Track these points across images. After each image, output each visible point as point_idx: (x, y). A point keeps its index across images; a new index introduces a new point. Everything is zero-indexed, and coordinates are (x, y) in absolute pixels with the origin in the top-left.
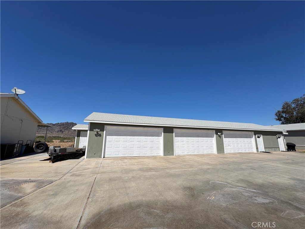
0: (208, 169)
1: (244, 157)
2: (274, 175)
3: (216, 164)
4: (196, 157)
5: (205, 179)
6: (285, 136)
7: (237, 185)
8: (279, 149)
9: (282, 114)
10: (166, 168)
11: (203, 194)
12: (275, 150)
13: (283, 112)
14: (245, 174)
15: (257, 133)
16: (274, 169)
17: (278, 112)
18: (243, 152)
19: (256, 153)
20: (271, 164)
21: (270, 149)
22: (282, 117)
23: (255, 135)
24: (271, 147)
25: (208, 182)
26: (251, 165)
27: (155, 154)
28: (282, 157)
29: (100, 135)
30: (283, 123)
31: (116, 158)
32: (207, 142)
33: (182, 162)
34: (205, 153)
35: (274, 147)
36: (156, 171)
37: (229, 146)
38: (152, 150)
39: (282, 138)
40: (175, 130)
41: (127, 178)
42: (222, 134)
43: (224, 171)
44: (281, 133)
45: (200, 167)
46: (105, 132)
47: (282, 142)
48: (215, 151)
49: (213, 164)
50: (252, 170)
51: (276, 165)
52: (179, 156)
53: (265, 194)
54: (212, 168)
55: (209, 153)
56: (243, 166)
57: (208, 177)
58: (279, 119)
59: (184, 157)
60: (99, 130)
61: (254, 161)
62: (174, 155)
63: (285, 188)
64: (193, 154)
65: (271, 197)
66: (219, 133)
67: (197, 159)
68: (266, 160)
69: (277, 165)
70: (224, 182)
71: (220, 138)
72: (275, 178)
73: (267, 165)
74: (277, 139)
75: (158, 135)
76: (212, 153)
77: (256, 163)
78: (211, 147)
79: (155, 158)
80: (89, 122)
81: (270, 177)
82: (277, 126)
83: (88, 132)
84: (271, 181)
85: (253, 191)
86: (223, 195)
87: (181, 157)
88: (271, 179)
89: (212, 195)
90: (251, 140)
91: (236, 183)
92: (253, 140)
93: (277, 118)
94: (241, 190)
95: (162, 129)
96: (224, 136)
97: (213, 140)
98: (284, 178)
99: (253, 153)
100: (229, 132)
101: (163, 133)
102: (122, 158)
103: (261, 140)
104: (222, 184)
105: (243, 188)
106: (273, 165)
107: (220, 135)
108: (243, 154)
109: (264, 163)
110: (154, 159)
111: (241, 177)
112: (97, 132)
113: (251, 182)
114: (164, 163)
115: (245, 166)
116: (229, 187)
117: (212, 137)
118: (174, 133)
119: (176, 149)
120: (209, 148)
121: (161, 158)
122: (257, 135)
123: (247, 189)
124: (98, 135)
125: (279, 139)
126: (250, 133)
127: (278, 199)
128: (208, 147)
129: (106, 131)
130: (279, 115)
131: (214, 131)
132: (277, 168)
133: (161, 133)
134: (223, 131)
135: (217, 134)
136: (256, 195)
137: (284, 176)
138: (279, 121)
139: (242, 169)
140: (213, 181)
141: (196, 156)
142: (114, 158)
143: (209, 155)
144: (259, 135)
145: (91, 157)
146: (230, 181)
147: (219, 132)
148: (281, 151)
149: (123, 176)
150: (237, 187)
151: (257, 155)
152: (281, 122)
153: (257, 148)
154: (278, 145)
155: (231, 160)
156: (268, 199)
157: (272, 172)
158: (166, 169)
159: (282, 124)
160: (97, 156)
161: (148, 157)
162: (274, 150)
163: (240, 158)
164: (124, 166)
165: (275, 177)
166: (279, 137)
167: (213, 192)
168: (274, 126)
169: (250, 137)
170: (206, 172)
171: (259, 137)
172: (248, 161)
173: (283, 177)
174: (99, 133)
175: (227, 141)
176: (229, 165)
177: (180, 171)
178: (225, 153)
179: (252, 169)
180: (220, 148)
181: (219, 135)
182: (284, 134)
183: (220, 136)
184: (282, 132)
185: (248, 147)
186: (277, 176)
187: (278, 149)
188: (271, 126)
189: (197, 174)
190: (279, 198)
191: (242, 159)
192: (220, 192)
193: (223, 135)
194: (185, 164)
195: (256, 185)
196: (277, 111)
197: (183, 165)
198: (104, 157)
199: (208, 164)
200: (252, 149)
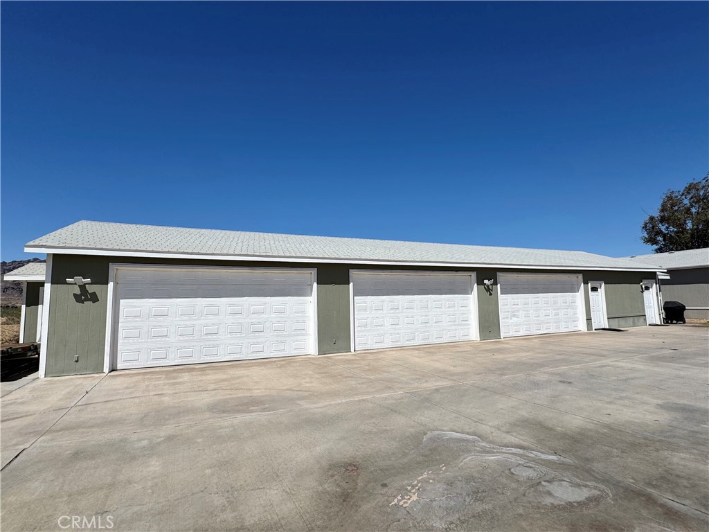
0: (437, 390)
1: (551, 347)
2: (621, 398)
3: (466, 373)
4: (416, 353)
5: (412, 427)
6: (663, 282)
7: (505, 441)
8: (645, 320)
9: (660, 225)
10: (306, 394)
11: (384, 485)
12: (634, 322)
13: (662, 220)
14: (539, 402)
15: (592, 277)
16: (623, 377)
17: (652, 218)
18: (553, 330)
19: (584, 334)
20: (617, 363)
21: (622, 322)
22: (659, 233)
23: (586, 283)
24: (625, 316)
25: (417, 439)
26: (563, 368)
27: (289, 351)
28: (650, 340)
29: (94, 298)
30: (660, 250)
31: (157, 369)
32: (452, 309)
33: (368, 370)
34: (446, 339)
35: (632, 315)
36: (264, 410)
37: (514, 316)
38: (279, 339)
39: (654, 288)
40: (353, 274)
41: (145, 443)
42: (495, 283)
43: (482, 394)
44: (651, 276)
45: (416, 385)
46: (111, 285)
47: (652, 301)
48: (474, 333)
49: (457, 374)
50: (562, 387)
51: (629, 365)
52: (367, 352)
53: (582, 471)
54: (451, 387)
55: (457, 339)
56: (540, 376)
57: (427, 417)
58: (651, 240)
59: (381, 356)
60: (88, 280)
61: (574, 358)
62: (352, 350)
63: (642, 441)
64: (412, 343)
65: (597, 480)
66: (486, 282)
67: (416, 359)
68: (605, 353)
69: (635, 366)
70: (468, 434)
71: (491, 294)
72: (621, 408)
73: (606, 366)
74: (642, 292)
75: (299, 291)
76: (466, 338)
77: (579, 364)
78: (463, 323)
79: (287, 361)
80: (48, 254)
81: (608, 406)
82: (646, 256)
83: (48, 287)
84: (607, 420)
85: (550, 461)
86: (450, 484)
87: (371, 357)
88: (608, 412)
89: (413, 487)
90: (575, 297)
91: (504, 435)
92: (580, 295)
93: (647, 236)
94: (513, 459)
95: (314, 272)
96: (501, 289)
97: (470, 302)
98: (646, 408)
99: (579, 334)
100: (515, 275)
101: (315, 285)
102: (176, 368)
103: (599, 298)
104: (461, 440)
105: (521, 451)
106: (621, 367)
107: (490, 287)
108: (549, 337)
109: (598, 363)
110: (281, 366)
111: (524, 413)
112: (82, 287)
113: (550, 426)
114: (308, 380)
115: (547, 373)
116: (479, 452)
117: (465, 291)
118: (351, 284)
119: (358, 331)
120: (458, 325)
121: (307, 361)
122: (589, 284)
123: (533, 454)
124: (84, 296)
125: (646, 292)
126: (573, 277)
127: (617, 484)
128: (453, 323)
129: (116, 284)
130: (653, 227)
131: (474, 275)
132: (631, 376)
133: (311, 285)
134: (499, 274)
135: (480, 282)
136: (553, 474)
137: (646, 398)
138: (653, 244)
139: (536, 385)
140: (437, 432)
141: (416, 349)
142: (144, 371)
143: (455, 346)
144: (596, 284)
145: (63, 372)
146: (489, 428)
147: (487, 276)
148: (650, 325)
149: (134, 437)
150: (504, 449)
151: (587, 338)
152: (655, 247)
153: (589, 320)
154: (644, 309)
155: (511, 358)
156: (586, 486)
157: (615, 390)
158: (302, 398)
159: (657, 252)
160: (86, 369)
161: (266, 362)
162: (631, 323)
163: (541, 351)
164: (166, 399)
165: (622, 405)
166: (647, 288)
167: (422, 474)
168: (638, 257)
169: (573, 289)
170: (425, 401)
171: (594, 289)
172: (558, 357)
173: (643, 403)
174: (91, 289)
175: (507, 303)
176: (502, 375)
177: (346, 403)
178: (502, 335)
179: (564, 382)
180: (489, 323)
181: (488, 286)
182: (660, 277)
183: (488, 290)
184: (655, 272)
185: (566, 316)
186: (626, 402)
187: (642, 318)
188: (629, 258)
189: (395, 412)
190: (621, 479)
191: (545, 353)
192: (446, 471)
193: (499, 285)
194: (372, 377)
195: (564, 436)
196: (647, 218)
197: (363, 383)
198: (113, 370)
199: (444, 374)
200: (574, 321)
